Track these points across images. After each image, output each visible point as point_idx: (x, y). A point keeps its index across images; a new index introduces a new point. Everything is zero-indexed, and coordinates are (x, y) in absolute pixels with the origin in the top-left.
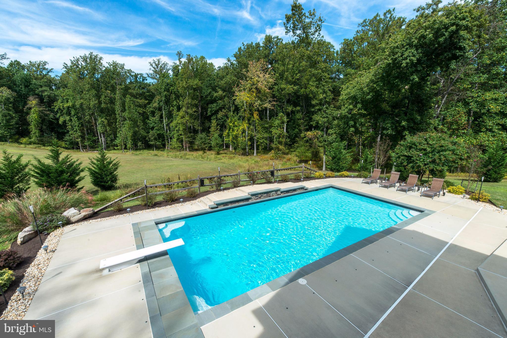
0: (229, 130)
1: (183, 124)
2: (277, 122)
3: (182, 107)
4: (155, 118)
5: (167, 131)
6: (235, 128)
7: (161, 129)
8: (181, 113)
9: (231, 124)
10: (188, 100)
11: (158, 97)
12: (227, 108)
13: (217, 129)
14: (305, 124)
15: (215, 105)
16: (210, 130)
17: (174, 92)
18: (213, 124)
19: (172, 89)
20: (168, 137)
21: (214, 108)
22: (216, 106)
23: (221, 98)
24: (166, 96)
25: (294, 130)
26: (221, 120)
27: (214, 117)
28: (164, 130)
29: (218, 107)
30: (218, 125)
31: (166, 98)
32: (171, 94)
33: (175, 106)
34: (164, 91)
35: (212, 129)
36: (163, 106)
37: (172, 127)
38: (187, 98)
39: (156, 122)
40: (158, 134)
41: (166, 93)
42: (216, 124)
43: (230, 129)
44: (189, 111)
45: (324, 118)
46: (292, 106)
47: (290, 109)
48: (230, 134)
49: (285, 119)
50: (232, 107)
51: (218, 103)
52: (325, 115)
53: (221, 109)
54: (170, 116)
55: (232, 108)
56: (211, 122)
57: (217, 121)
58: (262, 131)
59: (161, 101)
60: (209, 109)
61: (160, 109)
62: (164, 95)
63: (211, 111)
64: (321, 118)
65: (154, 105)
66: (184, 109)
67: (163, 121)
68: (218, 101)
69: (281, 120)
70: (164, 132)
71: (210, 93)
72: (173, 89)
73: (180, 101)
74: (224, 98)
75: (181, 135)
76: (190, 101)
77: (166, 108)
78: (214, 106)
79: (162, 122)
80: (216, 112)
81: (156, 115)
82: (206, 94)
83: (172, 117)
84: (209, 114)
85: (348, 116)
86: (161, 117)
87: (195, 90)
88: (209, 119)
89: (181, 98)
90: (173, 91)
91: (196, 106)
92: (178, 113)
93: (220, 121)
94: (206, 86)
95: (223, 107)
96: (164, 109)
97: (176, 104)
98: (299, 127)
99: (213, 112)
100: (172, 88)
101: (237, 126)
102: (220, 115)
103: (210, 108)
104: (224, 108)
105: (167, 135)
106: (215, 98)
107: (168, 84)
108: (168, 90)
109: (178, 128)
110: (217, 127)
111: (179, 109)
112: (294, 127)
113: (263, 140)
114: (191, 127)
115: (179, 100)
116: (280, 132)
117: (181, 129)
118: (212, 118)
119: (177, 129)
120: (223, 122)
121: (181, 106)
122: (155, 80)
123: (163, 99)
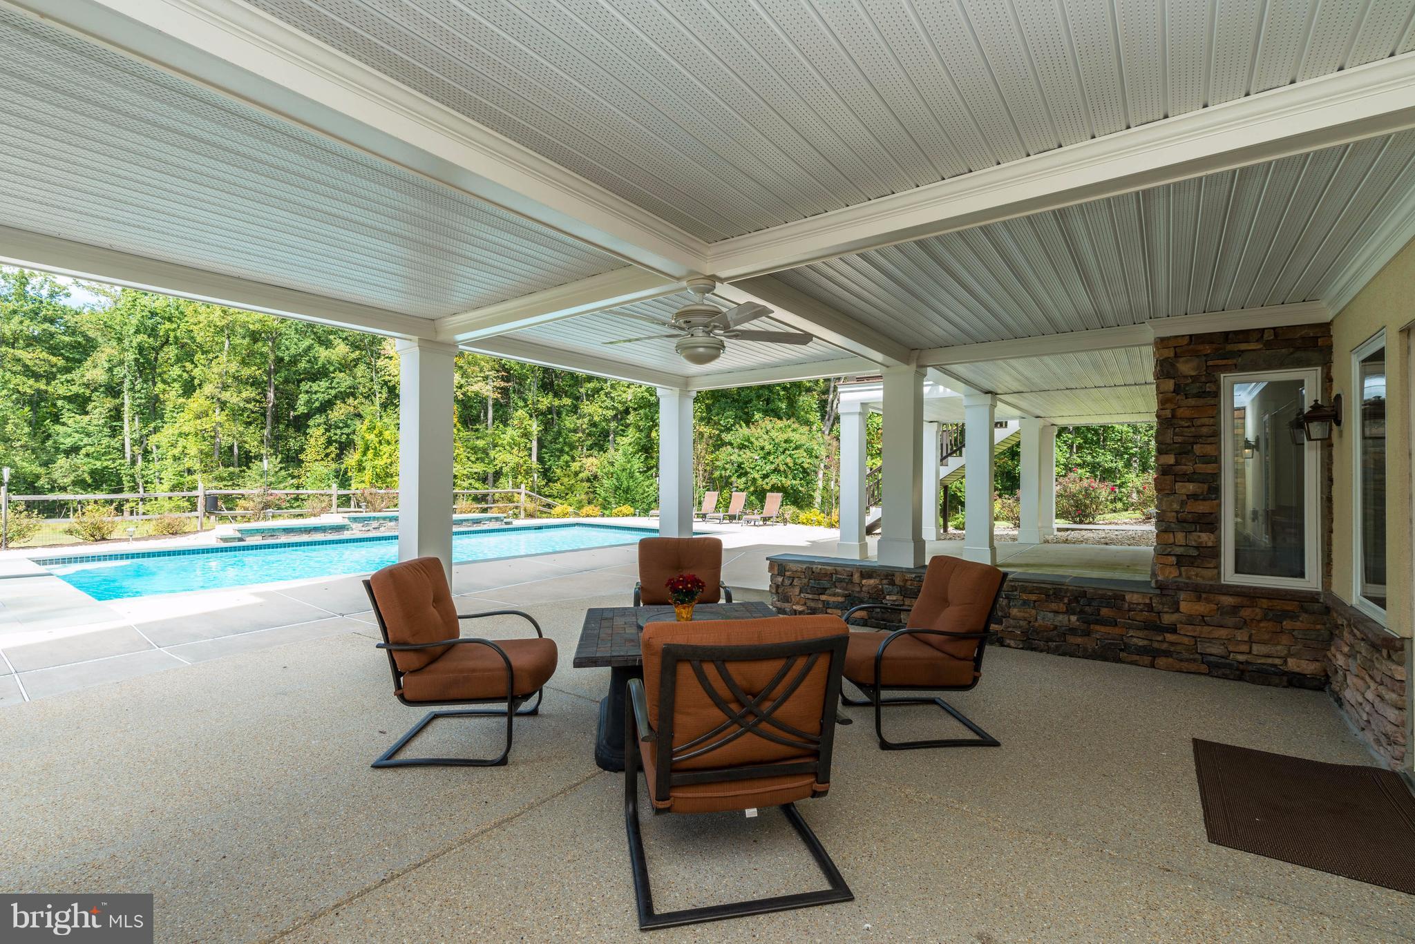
0: (364, 454)
1: (200, 434)
2: (511, 433)
3: (200, 385)
4: (86, 418)
5: (134, 462)
6: (385, 449)
7: (109, 453)
8: (198, 402)
9: (371, 437)
10: (225, 364)
11: (108, 350)
12: (362, 394)
13: (327, 455)
14: (589, 443)
15: (324, 384)
16: (302, 457)
17: (176, 337)
18: (312, 441)
19: (167, 331)
20: (134, 481)
21: (318, 395)
22: (328, 388)
23: (347, 366)
24: (140, 349)
25: (559, 458)
26: (341, 428)
27: (319, 419)
28: (124, 457)
29: (333, 392)
30: (329, 442)
31: (140, 353)
32: (162, 346)
33: (175, 380)
34: (137, 332)
35: (309, 455)
36: (127, 380)
37: (158, 447)
38: (223, 358)
39: (91, 428)
40: (93, 473)
41: (141, 337)
42: (322, 440)
43: (367, 449)
44: (231, 397)
45: (607, 408)
46: (551, 395)
47: (546, 402)
48: (368, 465)
49: (535, 427)
50: (380, 393)
51: (336, 380)
52: (609, 403)
53: (343, 396)
54: (152, 411)
55: (378, 395)
56: (305, 434)
57: (327, 430)
58: (468, 458)
59: (121, 363)
60: (303, 398)
61: (113, 390)
62: (134, 344)
63: (309, 402)
64: (600, 410)
65: (89, 376)
66: (208, 389)
67: (122, 428)
68: (333, 373)
69: (519, 428)
70: (121, 465)
71: (310, 348)
72: (174, 330)
73: (196, 366)
74: (355, 366)
75: (190, 472)
76: (233, 367)
77: (138, 387)
78: (320, 388)
79: (115, 432)
80: (326, 406)
81: (96, 408)
82: (293, 351)
83: (162, 417)
84: (301, 409)
85: (649, 401)
86: (117, 414)
87: (255, 337)
88: (300, 424)
89: (199, 357)
90: (172, 334)
91: (255, 383)
92: (182, 400)
93: (338, 432)
94: (296, 329)
95: (351, 393)
96: (132, 389)
97: (180, 376)
98: (571, 450)
99: (317, 404)
100: (168, 325)
101: (389, 443)
102: (338, 413)
103: (307, 392)
104: (353, 395)
105: (132, 476)
106: (324, 365)
107: (153, 314)
108: (153, 332)
109: (180, 449)
110: (327, 448)
111: (189, 388)
112: (558, 450)
113: (470, 481)
114: (231, 448)
115: (193, 363)
116: (517, 459)
117: (193, 450)
118: (311, 423)
119: (176, 452)
120: (348, 435)
121: (196, 382)
122: (103, 299)
123: (130, 356)
